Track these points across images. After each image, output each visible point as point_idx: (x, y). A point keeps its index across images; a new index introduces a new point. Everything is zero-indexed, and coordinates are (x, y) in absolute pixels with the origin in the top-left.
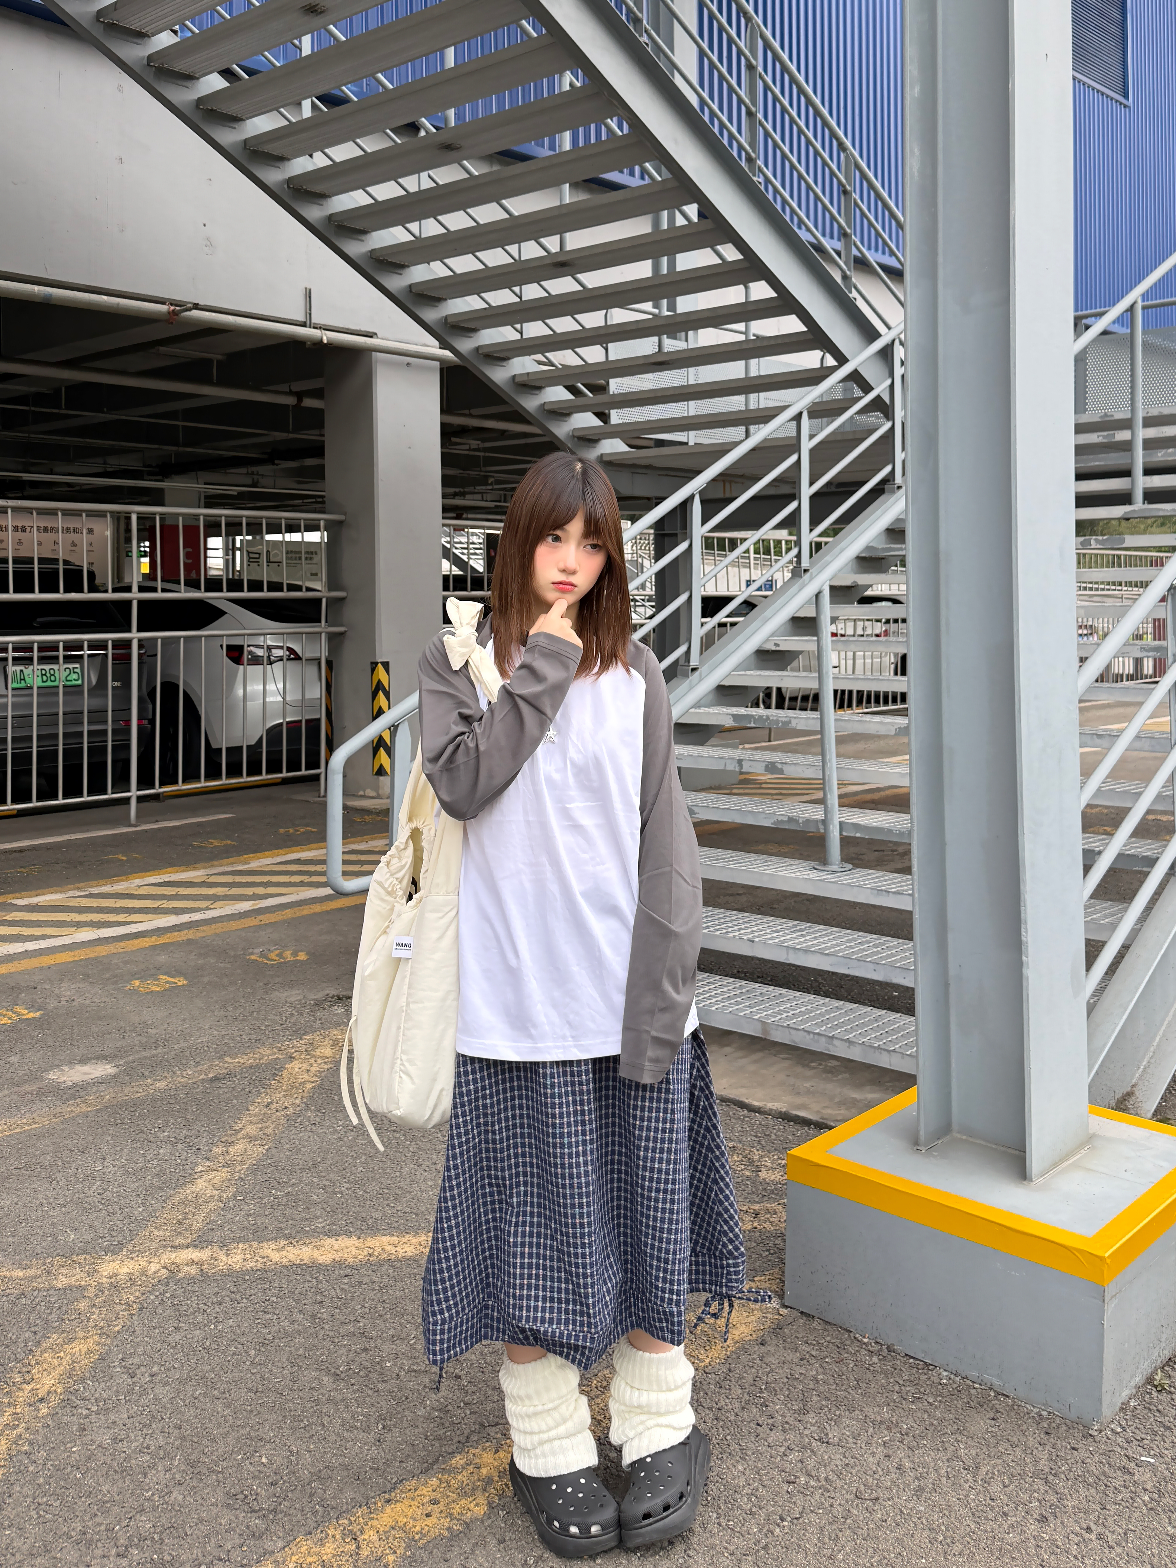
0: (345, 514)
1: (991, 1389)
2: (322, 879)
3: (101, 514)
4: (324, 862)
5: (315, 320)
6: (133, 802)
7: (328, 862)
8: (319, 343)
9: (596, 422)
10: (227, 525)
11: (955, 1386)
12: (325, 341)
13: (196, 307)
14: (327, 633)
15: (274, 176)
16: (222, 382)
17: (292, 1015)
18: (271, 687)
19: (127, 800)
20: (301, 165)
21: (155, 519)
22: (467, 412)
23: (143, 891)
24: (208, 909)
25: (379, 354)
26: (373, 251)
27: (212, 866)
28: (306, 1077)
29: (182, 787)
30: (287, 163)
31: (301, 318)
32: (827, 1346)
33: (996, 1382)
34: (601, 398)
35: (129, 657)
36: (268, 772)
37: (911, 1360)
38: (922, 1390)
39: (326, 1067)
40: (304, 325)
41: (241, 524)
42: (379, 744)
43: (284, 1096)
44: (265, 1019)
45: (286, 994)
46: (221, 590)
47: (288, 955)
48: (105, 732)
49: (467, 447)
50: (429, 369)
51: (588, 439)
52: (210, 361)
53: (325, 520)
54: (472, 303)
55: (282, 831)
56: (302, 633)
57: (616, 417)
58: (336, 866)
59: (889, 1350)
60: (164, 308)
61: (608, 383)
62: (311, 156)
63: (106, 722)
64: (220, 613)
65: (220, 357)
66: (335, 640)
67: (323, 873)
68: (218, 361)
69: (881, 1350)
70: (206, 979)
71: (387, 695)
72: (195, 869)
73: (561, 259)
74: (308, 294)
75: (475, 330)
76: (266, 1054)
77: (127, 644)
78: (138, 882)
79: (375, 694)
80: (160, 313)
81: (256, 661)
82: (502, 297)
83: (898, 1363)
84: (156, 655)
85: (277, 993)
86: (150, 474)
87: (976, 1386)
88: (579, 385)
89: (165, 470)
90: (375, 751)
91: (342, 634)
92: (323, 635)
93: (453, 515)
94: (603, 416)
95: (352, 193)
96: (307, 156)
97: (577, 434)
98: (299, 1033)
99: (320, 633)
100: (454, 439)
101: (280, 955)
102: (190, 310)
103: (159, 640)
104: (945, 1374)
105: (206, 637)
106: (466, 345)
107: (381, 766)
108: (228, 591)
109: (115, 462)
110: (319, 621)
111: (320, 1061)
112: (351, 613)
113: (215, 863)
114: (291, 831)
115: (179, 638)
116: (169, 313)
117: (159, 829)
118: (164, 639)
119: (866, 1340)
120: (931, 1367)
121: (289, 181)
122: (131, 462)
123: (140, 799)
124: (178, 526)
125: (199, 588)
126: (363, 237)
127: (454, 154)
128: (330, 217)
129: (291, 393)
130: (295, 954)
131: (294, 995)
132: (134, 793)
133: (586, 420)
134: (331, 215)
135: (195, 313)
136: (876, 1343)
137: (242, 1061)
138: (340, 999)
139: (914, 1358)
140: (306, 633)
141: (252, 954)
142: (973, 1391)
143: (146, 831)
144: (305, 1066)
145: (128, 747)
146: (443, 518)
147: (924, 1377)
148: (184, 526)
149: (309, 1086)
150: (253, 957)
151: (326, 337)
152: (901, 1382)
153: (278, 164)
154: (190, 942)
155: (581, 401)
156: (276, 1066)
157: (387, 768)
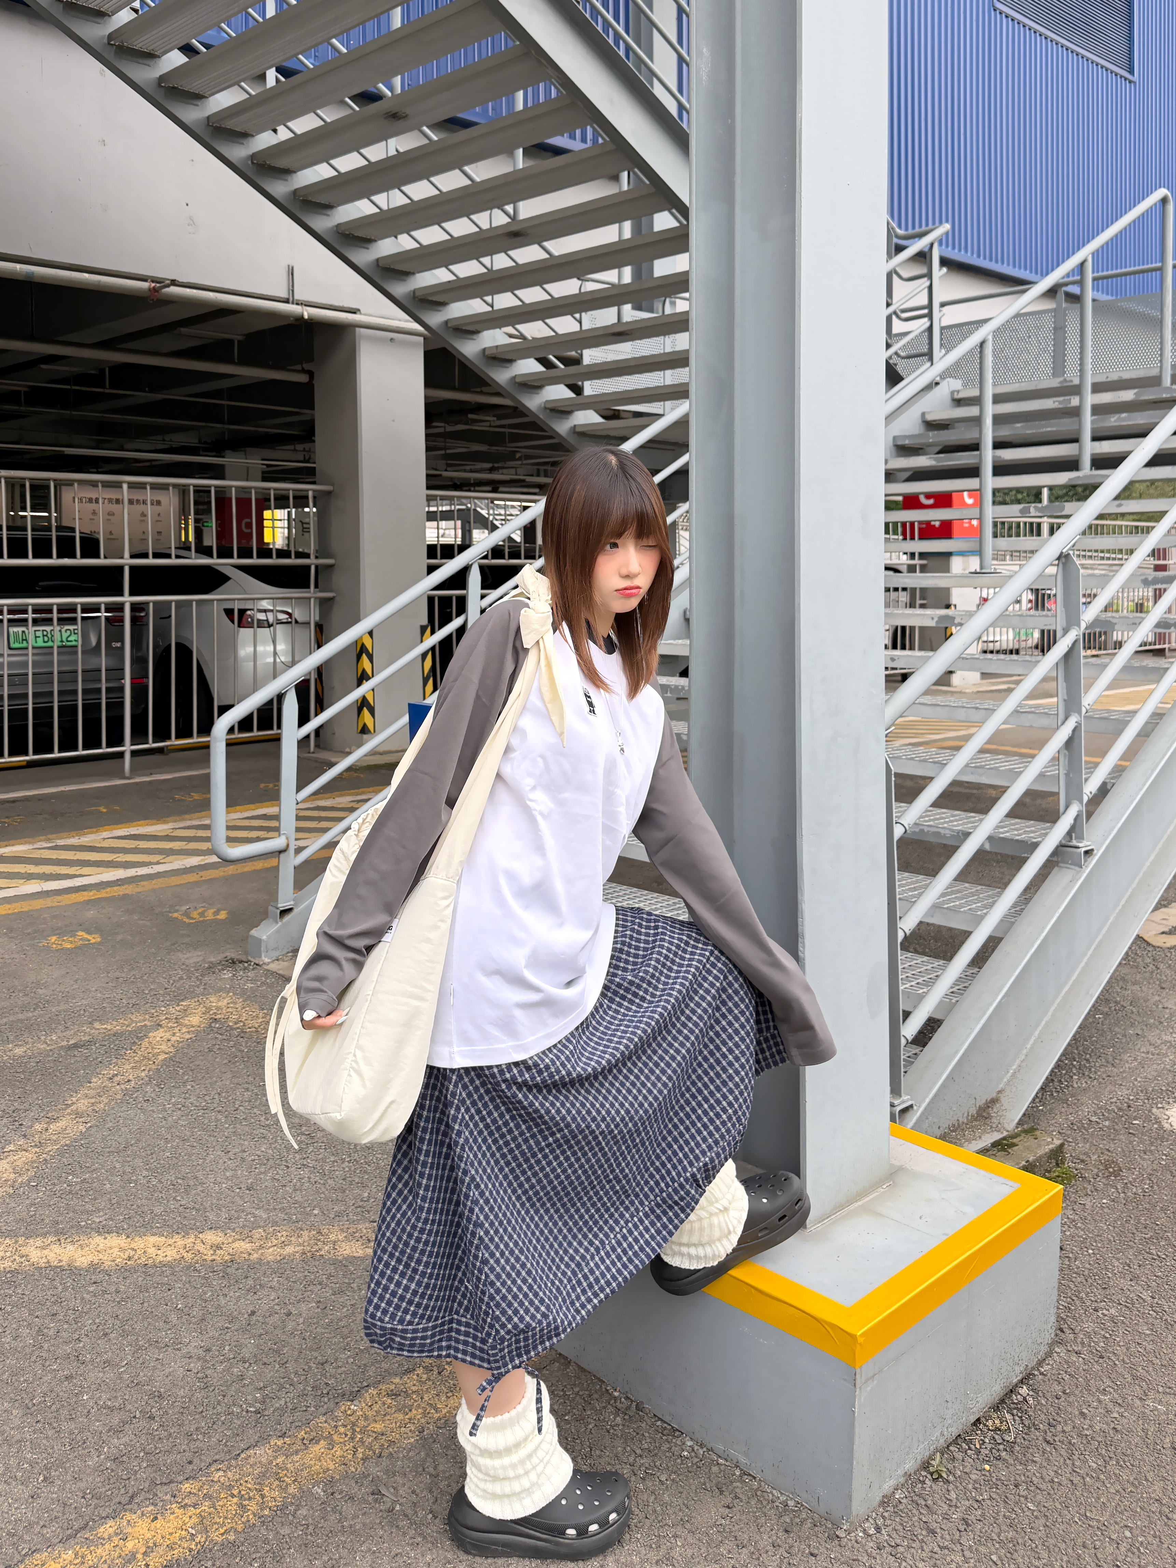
0: (333, 485)
1: (737, 1467)
5: (298, 296)
6: (127, 756)
7: (213, 827)
8: (300, 319)
9: (569, 394)
11: (696, 1460)
12: (306, 317)
13: (174, 283)
14: (316, 598)
15: (239, 152)
16: (244, 361)
17: (181, 978)
19: (121, 755)
20: (265, 140)
23: (105, 844)
24: (158, 863)
25: (362, 330)
26: (338, 226)
27: (183, 820)
28: (164, 1047)
29: (174, 742)
30: (251, 140)
31: (284, 294)
32: (574, 1399)
33: (743, 1460)
34: (572, 369)
35: (121, 620)
36: (259, 729)
37: (659, 1423)
38: (658, 1464)
39: (188, 1036)
40: (286, 301)
42: (363, 704)
43: (132, 1068)
44: (153, 982)
45: (188, 955)
46: (232, 557)
47: (210, 915)
48: (99, 690)
50: (414, 345)
51: (561, 411)
52: (231, 342)
53: (314, 491)
54: (441, 275)
55: (262, 785)
56: (291, 598)
57: (590, 388)
58: (220, 832)
59: (639, 1407)
60: (145, 285)
61: (581, 355)
62: (275, 131)
63: (100, 681)
64: (224, 579)
65: (240, 338)
66: (325, 605)
68: (239, 342)
69: (629, 1408)
70: (119, 937)
71: (371, 658)
72: (166, 822)
73: (514, 228)
74: (291, 272)
75: (443, 304)
76: (138, 1019)
77: (120, 608)
78: (106, 834)
79: (359, 657)
80: (141, 290)
81: (261, 624)
82: (468, 269)
83: (644, 1425)
84: (170, 616)
85: (179, 954)
86: (205, 450)
87: (721, 1461)
88: (551, 357)
89: (219, 447)
90: (360, 710)
91: (331, 599)
92: (312, 600)
94: (577, 390)
95: (316, 167)
96: (271, 132)
97: (548, 406)
98: (178, 998)
99: (309, 598)
101: (202, 914)
102: (168, 286)
103: (173, 604)
104: (689, 1443)
105: (218, 600)
106: (435, 319)
107: (365, 725)
108: (239, 557)
110: (308, 587)
111: (184, 1030)
112: (339, 579)
113: (187, 816)
114: (271, 785)
115: (191, 601)
116: (150, 290)
117: (150, 782)
118: (177, 602)
119: (616, 1394)
120: (677, 1433)
121: (253, 156)
122: (179, 439)
123: (134, 753)
126: (329, 212)
127: (401, 124)
128: (295, 192)
129: (303, 371)
130: (217, 913)
131: (193, 957)
132: (127, 747)
133: (559, 392)
134: (296, 191)
135: (174, 290)
136: (627, 1398)
137: (109, 1027)
138: (234, 963)
139: (660, 1419)
140: (296, 598)
141: (177, 911)
142: (715, 1469)
143: (137, 783)
144: (168, 1035)
145: (122, 704)
146: (428, 488)
147: (666, 1446)
148: (237, 499)
149: (162, 1057)
150: (175, 915)
151: (307, 313)
152: (639, 1451)
153: (241, 141)
154: (125, 897)
155: (553, 373)
156: (139, 1035)
157: (371, 728)
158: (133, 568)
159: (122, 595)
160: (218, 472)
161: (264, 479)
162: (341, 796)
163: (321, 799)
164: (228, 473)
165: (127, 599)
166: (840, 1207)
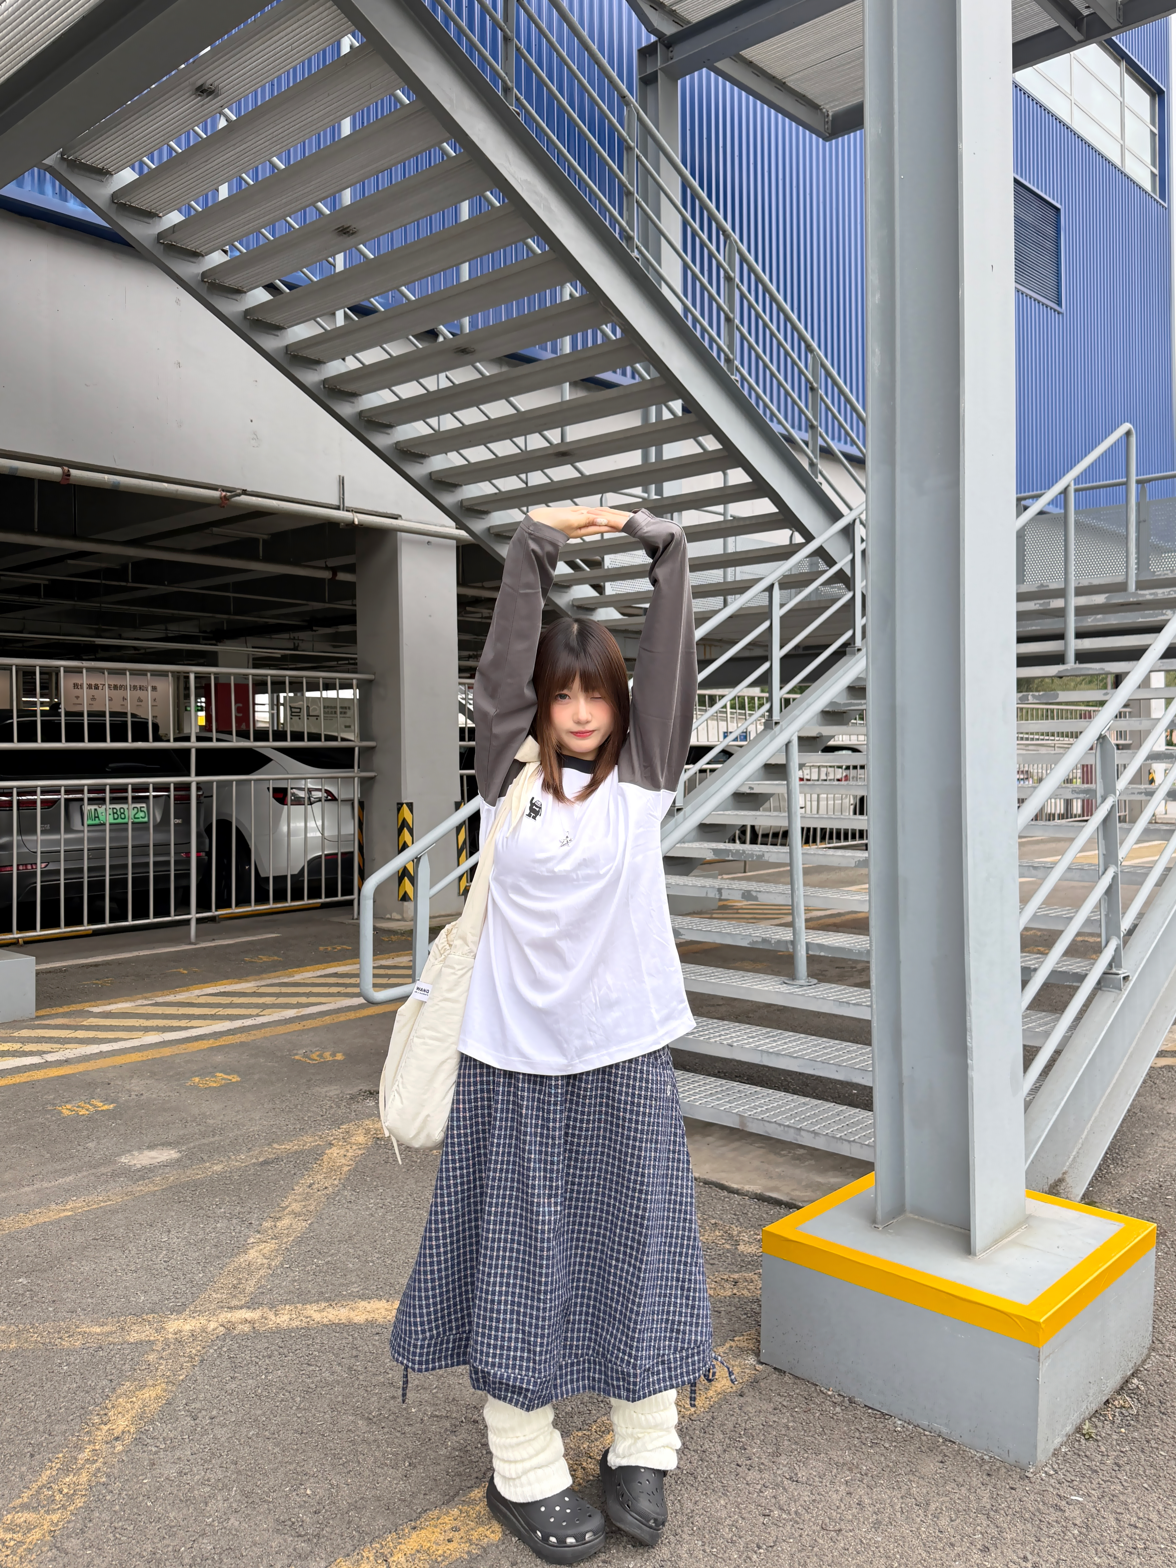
0: (374, 674)
1: (939, 1436)
2: (356, 990)
3: (164, 674)
4: (357, 976)
5: (347, 504)
6: (193, 923)
7: (361, 975)
8: (351, 525)
9: (593, 593)
10: (273, 683)
11: (908, 1433)
12: (356, 522)
13: (245, 492)
14: (359, 777)
15: (312, 377)
16: (269, 559)
17: (331, 1107)
18: (311, 824)
19: (187, 922)
20: (335, 368)
21: (210, 678)
22: (479, 584)
23: (202, 1000)
24: (257, 1015)
25: (403, 534)
26: (397, 443)
27: (262, 979)
28: (343, 1161)
29: (235, 910)
30: (323, 366)
31: (335, 502)
32: (797, 1398)
33: (944, 1430)
34: (597, 572)
35: (188, 798)
36: (309, 898)
37: (870, 1411)
38: (879, 1436)
39: (360, 1152)
40: (338, 508)
41: (284, 683)
42: (403, 874)
43: (325, 1178)
44: (308, 1111)
45: (325, 1089)
46: (268, 740)
47: (327, 1055)
48: (168, 863)
49: (480, 615)
50: (447, 547)
51: (585, 607)
52: (257, 540)
53: (358, 679)
54: (484, 489)
55: (321, 948)
56: (337, 778)
57: (611, 589)
58: (368, 980)
59: (851, 1401)
60: (216, 494)
61: (603, 559)
62: (344, 359)
63: (169, 854)
64: (267, 760)
65: (265, 537)
66: (367, 784)
67: (357, 985)
68: (264, 540)
69: (843, 1401)
70: (256, 1077)
71: (411, 831)
72: (247, 981)
73: (563, 449)
74: (342, 482)
75: (487, 513)
76: (309, 1141)
77: (187, 787)
78: (197, 992)
79: (400, 831)
80: (213, 498)
81: (298, 801)
82: (510, 483)
83: (859, 1412)
84: (212, 796)
85: (317, 1088)
86: (205, 638)
87: (927, 1433)
88: (578, 561)
89: (219, 635)
90: (401, 880)
91: (372, 778)
92: (356, 779)
93: (468, 675)
94: (599, 588)
95: (380, 392)
96: (341, 360)
97: (576, 604)
98: (337, 1123)
99: (354, 778)
100: (468, 609)
101: (321, 1056)
102: (239, 495)
103: (215, 784)
104: (899, 1422)
105: (255, 780)
106: (479, 526)
107: (406, 893)
108: (274, 740)
109: (175, 629)
110: (353, 767)
111: (354, 1147)
112: (379, 760)
113: (264, 976)
114: (329, 948)
115: (232, 781)
116: (221, 498)
117: (215, 947)
118: (218, 782)
119: (830, 1393)
120: (887, 1417)
121: (325, 381)
122: (189, 629)
123: (199, 921)
124: (230, 685)
125: (248, 738)
126: (389, 431)
127: (468, 357)
128: (361, 413)
129: (327, 568)
130: (334, 1054)
131: (333, 1090)
132: (193, 915)
133: (584, 592)
134: (361, 411)
135: (244, 498)
136: (839, 1395)
137: (288, 1147)
138: (371, 1093)
139: (872, 1409)
140: (342, 778)
141: (297, 1054)
142: (924, 1438)
143: (204, 948)
144: (342, 1152)
145: (188, 876)
146: (460, 677)
147: (881, 1425)
148: (235, 685)
149: (346, 1169)
150: (297, 1057)
151: (357, 519)
152: (861, 1429)
153: (315, 367)
154: (242, 1044)
155: (579, 575)
156: (317, 1154)
157: (411, 894)
158: (199, 751)
159: (189, 775)
160: (211, 659)
161: (255, 666)
162: (398, 956)
163: (382, 959)
164: (221, 659)
165: (193, 779)
166: (996, 1242)
